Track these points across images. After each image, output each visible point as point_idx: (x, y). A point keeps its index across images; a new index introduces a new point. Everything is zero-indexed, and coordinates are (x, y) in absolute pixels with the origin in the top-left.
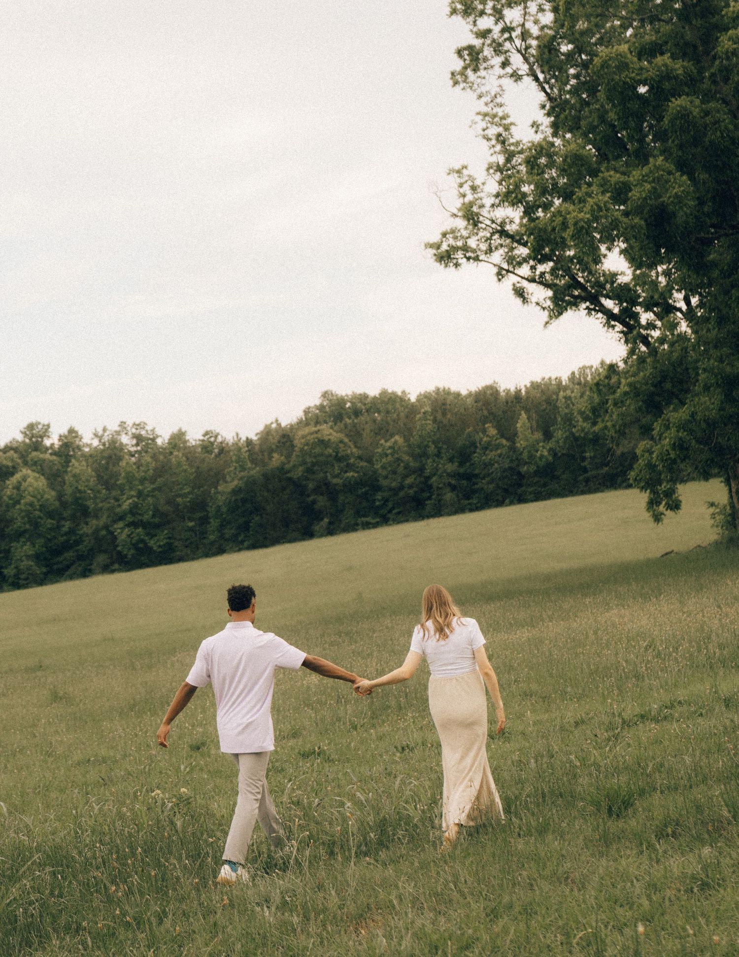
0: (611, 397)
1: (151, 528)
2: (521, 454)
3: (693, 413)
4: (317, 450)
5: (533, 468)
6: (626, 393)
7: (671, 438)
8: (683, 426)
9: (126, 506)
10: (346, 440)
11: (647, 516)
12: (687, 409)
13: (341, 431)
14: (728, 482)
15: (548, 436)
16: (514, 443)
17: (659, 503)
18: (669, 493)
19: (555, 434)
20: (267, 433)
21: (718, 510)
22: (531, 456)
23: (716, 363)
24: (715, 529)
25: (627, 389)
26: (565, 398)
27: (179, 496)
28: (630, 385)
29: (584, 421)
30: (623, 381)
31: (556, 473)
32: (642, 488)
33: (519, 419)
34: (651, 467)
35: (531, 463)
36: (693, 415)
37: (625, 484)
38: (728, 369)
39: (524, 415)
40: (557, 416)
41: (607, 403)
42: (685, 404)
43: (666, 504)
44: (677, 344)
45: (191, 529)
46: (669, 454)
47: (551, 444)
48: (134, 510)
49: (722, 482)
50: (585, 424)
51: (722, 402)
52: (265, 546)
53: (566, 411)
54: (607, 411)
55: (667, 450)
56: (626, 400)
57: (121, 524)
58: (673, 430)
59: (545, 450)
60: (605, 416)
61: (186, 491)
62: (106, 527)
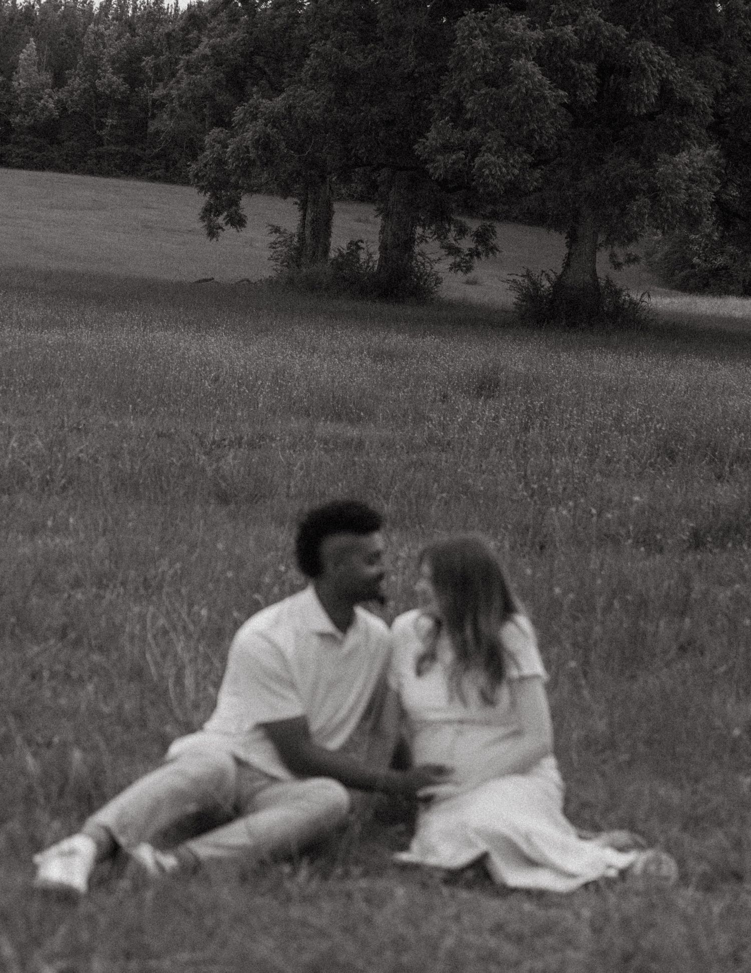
0: (185, 57)
2: (16, 98)
3: (290, 107)
5: (28, 121)
6: (205, 57)
7: (256, 132)
8: (274, 121)
11: (200, 226)
12: (284, 99)
14: (303, 207)
15: (59, 80)
16: (10, 78)
17: (218, 213)
18: (234, 202)
19: (69, 82)
21: (281, 239)
22: (29, 104)
23: (334, 50)
24: (272, 263)
25: (208, 51)
26: (96, 33)
28: (213, 47)
29: (113, 73)
30: (205, 40)
31: (59, 136)
32: (202, 188)
33: (24, 47)
34: (220, 162)
35: (27, 113)
36: (290, 108)
37: (150, 174)
38: (348, 62)
39: (32, 43)
40: (79, 56)
41: (176, 63)
42: (282, 91)
43: (228, 216)
44: (284, 8)
46: (248, 152)
47: (62, 94)
49: (296, 203)
50: (115, 78)
51: (329, 102)
53: (93, 53)
54: (173, 75)
55: (247, 147)
56: (203, 67)
58: (261, 121)
59: (50, 100)
60: (169, 80)
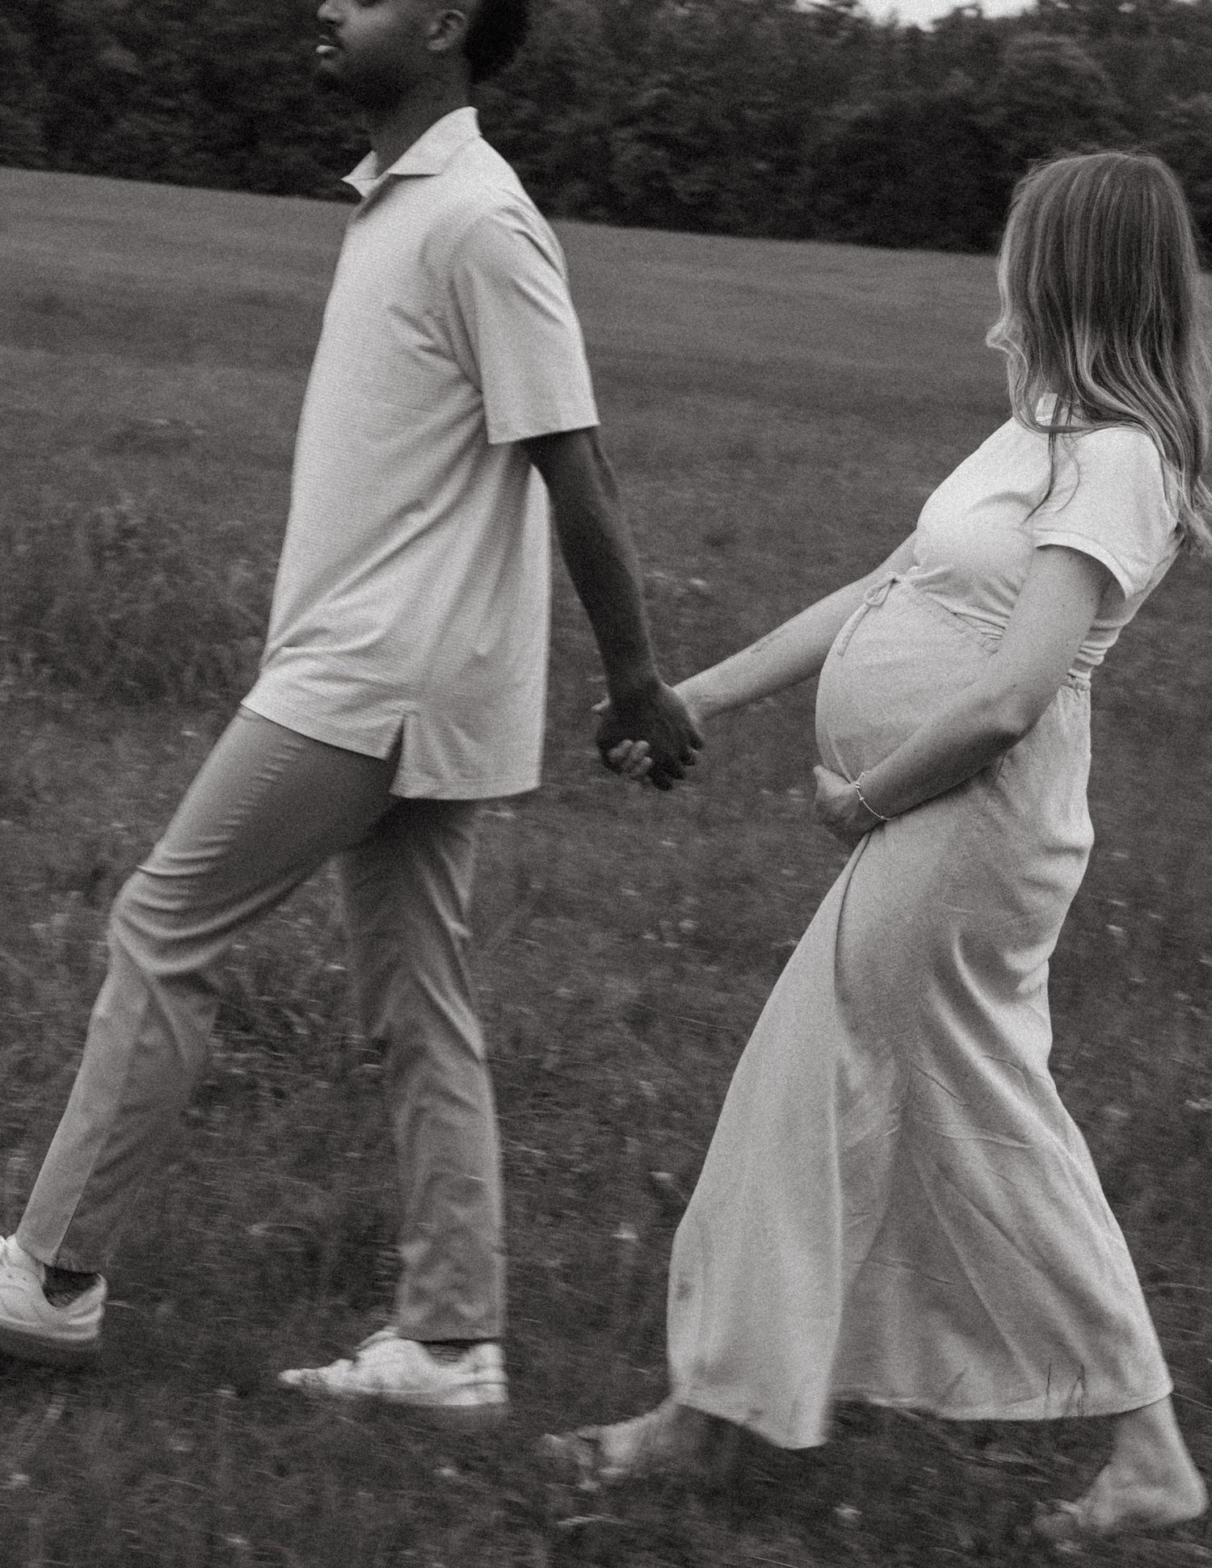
1: (685, 155)
4: (1043, 84)
9: (647, 97)
10: (1103, 76)
13: (1098, 56)
20: (953, 24)
27: (752, 105)
45: (757, 176)
48: (657, 111)
52: (892, 246)
57: (626, 133)
61: (765, 100)
62: (599, 131)
